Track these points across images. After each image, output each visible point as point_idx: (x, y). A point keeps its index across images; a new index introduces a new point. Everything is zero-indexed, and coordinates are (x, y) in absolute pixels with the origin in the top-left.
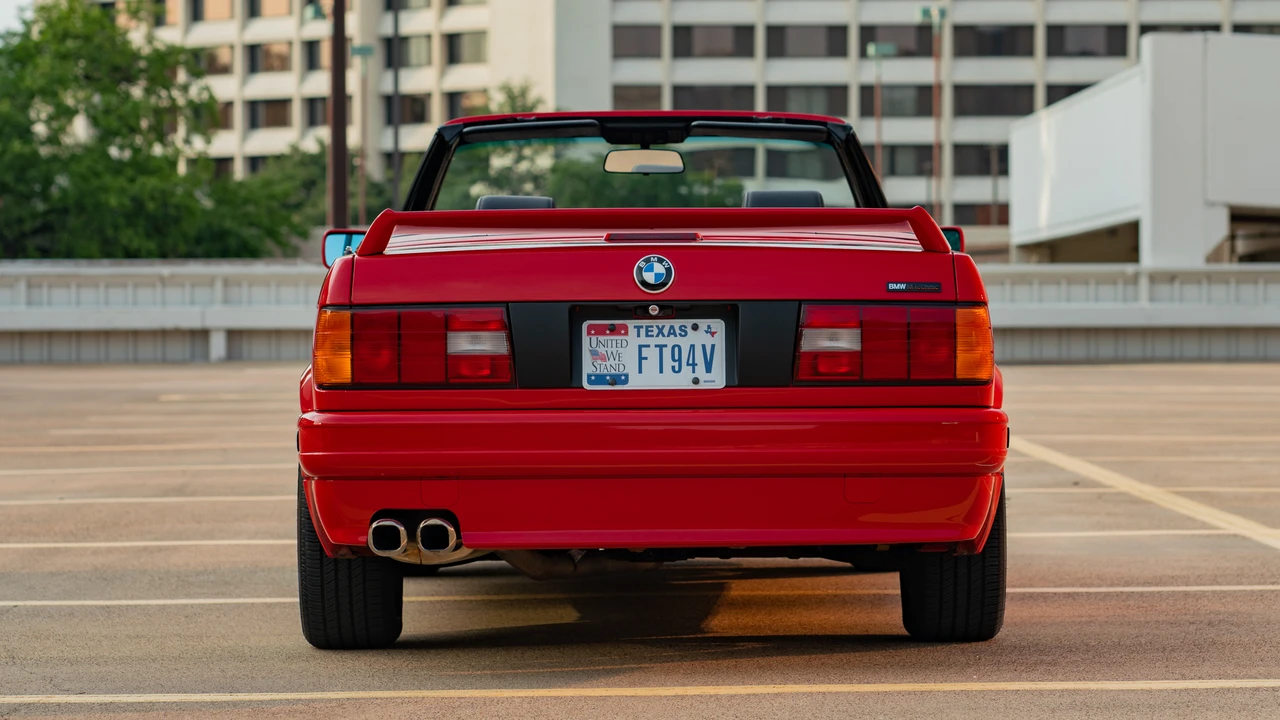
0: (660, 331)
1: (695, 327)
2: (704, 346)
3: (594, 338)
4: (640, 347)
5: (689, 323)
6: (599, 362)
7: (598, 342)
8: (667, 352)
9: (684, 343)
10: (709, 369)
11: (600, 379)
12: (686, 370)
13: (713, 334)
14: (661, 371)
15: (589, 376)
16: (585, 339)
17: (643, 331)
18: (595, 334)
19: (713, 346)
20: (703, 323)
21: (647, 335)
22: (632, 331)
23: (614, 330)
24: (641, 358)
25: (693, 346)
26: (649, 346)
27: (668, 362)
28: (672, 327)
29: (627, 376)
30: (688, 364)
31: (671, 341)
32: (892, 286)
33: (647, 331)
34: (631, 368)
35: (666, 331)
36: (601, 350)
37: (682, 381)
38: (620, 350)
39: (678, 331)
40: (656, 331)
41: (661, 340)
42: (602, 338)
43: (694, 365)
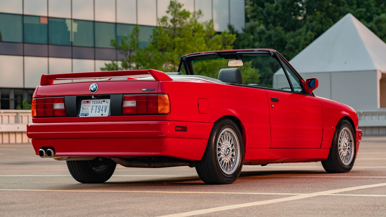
0: (97, 102)
1: (104, 101)
2: (105, 106)
3: (83, 104)
4: (92, 106)
5: (103, 100)
6: (84, 110)
7: (84, 105)
8: (98, 107)
9: (101, 105)
10: (105, 112)
11: (83, 114)
12: (101, 112)
13: (107, 103)
14: (96, 112)
15: (81, 114)
16: (82, 104)
17: (93, 102)
18: (84, 103)
19: (107, 106)
20: (106, 100)
21: (94, 104)
22: (91, 102)
23: (88, 102)
24: (92, 109)
25: (103, 106)
26: (94, 106)
27: (98, 110)
28: (99, 101)
29: (88, 113)
30: (101, 110)
31: (98, 105)
32: (143, 90)
33: (94, 102)
34: (90, 112)
35: (98, 102)
36: (85, 107)
37: (98, 115)
38: (88, 107)
39: (100, 102)
40: (96, 102)
41: (97, 105)
42: (85, 104)
43: (103, 111)
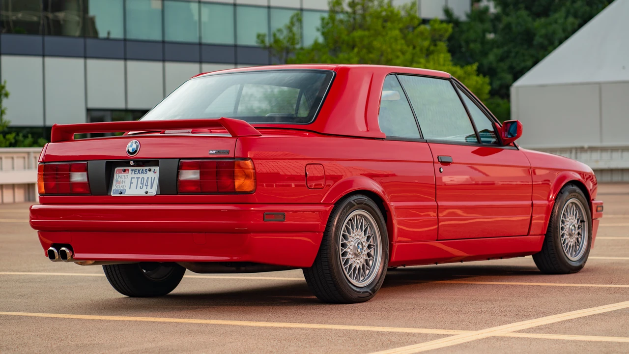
1: (150, 170)
2: (152, 178)
3: (118, 175)
4: (132, 178)
5: (148, 168)
6: (118, 184)
7: (119, 176)
8: (140, 180)
9: (145, 176)
10: (151, 188)
11: (117, 191)
12: (145, 187)
13: (155, 173)
14: (136, 189)
15: (114, 190)
16: (115, 175)
17: (133, 172)
18: (119, 173)
19: (155, 178)
20: (152, 168)
21: (135, 174)
22: (130, 172)
23: (125, 171)
24: (131, 183)
25: (148, 178)
26: (134, 178)
27: (139, 184)
28: (143, 170)
29: (125, 190)
30: (145, 185)
31: (141, 176)
32: (211, 152)
33: (135, 172)
34: (127, 188)
35: (140, 172)
36: (119, 180)
37: (141, 193)
38: (125, 180)
39: (144, 172)
40: (137, 171)
41: (138, 176)
42: (120, 175)
43: (147, 185)
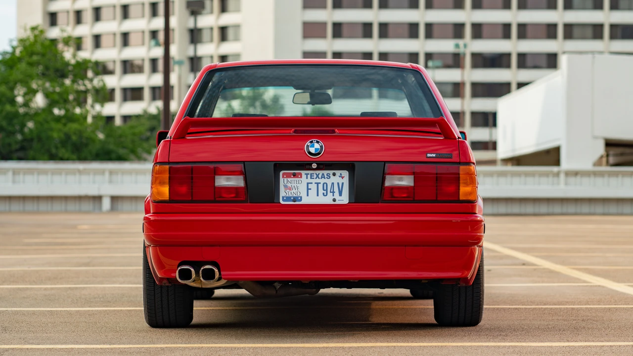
0: (318, 176)
1: (334, 174)
2: (338, 184)
3: (285, 179)
4: (308, 184)
5: (331, 172)
6: (288, 191)
7: (288, 181)
8: (321, 186)
9: (329, 182)
10: (340, 194)
11: (288, 199)
12: (330, 195)
13: (343, 178)
14: (318, 195)
15: (283, 197)
16: (281, 180)
17: (309, 176)
18: (286, 177)
19: (343, 183)
20: (338, 172)
21: (311, 178)
22: (304, 176)
23: (295, 175)
24: (308, 189)
25: (333, 183)
26: (312, 183)
27: (321, 191)
28: (323, 174)
29: (301, 197)
30: (331, 192)
31: (322, 181)
32: (429, 155)
33: (311, 176)
34: (303, 194)
35: (320, 176)
36: (289, 185)
37: (327, 200)
38: (298, 185)
39: (326, 176)
40: (315, 176)
41: (318, 181)
42: (289, 179)
43: (333, 192)
